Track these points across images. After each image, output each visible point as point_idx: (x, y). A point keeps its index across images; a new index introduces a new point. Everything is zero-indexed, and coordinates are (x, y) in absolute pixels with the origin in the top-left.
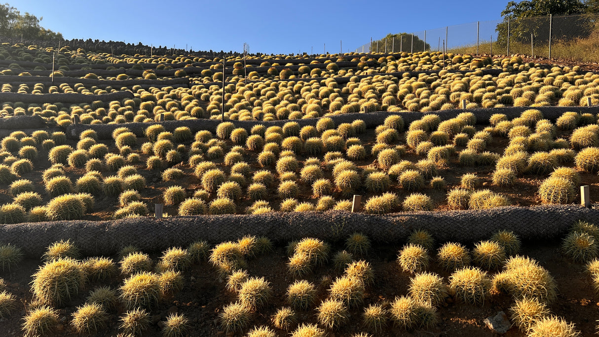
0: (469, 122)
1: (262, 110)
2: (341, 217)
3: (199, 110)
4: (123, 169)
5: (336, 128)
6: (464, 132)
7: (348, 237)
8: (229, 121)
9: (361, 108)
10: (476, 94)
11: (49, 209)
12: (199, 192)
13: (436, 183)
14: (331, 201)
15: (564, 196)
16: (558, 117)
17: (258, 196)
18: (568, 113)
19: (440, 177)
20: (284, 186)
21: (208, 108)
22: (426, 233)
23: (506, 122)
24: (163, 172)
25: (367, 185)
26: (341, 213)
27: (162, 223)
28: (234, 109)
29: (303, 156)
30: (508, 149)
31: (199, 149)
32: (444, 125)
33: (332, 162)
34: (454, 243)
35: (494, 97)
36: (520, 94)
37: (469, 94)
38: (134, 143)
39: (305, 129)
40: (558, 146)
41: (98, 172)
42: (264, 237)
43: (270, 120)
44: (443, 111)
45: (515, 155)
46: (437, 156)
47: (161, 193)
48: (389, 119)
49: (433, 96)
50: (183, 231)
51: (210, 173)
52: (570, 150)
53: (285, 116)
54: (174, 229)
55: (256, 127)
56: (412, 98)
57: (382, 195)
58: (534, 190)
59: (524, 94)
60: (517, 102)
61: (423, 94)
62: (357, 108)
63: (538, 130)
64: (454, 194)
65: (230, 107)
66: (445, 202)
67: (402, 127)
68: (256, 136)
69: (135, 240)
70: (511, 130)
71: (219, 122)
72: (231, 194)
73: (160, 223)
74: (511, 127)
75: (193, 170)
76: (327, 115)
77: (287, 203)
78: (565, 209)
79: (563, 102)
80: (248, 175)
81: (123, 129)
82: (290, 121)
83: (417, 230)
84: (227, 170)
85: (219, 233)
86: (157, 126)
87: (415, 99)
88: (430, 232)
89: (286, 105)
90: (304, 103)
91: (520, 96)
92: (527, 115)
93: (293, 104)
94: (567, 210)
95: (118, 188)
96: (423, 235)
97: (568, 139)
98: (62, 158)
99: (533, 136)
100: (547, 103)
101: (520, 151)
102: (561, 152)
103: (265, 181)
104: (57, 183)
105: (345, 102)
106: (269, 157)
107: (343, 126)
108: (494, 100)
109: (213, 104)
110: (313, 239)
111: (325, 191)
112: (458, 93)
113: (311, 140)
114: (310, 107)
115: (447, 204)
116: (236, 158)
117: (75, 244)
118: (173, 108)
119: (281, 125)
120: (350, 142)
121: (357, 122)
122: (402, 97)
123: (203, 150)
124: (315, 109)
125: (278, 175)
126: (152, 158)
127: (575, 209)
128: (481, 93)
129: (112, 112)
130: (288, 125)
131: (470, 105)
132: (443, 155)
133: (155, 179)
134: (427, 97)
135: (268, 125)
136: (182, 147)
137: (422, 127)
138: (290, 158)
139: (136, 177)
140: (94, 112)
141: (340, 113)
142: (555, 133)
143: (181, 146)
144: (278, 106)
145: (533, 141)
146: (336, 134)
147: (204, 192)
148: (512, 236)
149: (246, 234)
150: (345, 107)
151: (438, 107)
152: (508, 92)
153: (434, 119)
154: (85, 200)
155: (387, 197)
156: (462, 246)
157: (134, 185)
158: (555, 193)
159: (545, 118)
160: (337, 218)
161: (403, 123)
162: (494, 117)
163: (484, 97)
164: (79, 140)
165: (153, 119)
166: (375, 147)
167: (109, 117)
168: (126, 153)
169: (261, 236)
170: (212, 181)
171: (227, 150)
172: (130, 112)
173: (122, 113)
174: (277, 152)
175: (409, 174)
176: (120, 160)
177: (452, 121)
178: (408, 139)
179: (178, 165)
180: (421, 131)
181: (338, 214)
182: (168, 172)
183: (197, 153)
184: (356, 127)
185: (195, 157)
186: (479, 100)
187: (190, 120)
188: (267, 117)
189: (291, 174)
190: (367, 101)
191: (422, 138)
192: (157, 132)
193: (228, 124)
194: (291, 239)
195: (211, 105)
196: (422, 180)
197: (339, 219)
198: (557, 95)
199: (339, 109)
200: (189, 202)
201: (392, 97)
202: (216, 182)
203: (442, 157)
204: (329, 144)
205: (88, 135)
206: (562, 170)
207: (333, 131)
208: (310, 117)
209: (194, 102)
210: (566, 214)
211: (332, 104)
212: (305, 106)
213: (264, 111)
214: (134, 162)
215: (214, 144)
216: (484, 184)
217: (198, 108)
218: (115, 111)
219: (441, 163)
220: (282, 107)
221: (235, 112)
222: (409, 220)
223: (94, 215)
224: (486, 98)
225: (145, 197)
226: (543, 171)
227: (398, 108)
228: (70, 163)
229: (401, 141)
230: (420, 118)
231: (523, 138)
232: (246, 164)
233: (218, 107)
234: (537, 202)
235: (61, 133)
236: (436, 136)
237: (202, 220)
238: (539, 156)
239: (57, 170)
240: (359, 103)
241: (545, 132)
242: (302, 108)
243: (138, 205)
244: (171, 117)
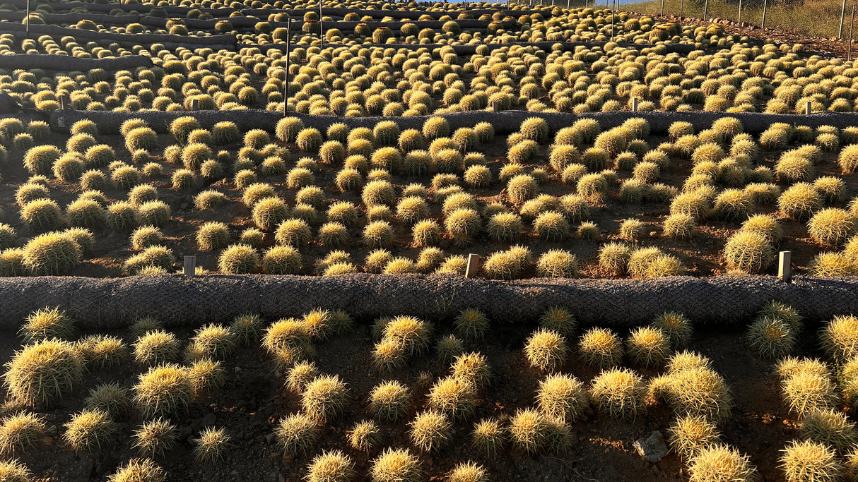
0: (639, 134)
1: (343, 96)
2: (450, 285)
3: (251, 91)
4: (137, 190)
5: (450, 136)
6: (631, 150)
7: (459, 313)
8: (295, 115)
9: (489, 101)
10: (654, 85)
11: (28, 253)
12: (249, 233)
13: (586, 231)
14: (438, 256)
15: (757, 259)
16: (763, 131)
17: (334, 243)
18: (777, 125)
19: (592, 222)
20: (373, 229)
21: (265, 89)
22: (566, 312)
23: (691, 136)
24: (197, 195)
25: (490, 230)
26: (450, 280)
27: (195, 285)
28: (303, 92)
29: (402, 177)
30: (690, 181)
31: (250, 159)
32: (603, 137)
33: (443, 191)
34: (603, 329)
35: (678, 93)
36: (714, 90)
37: (644, 86)
38: (153, 145)
39: (406, 135)
40: (757, 179)
41: (99, 191)
42: (342, 310)
43: (356, 115)
44: (604, 114)
45: (699, 190)
46: (590, 188)
47: (195, 229)
48: (529, 124)
49: (593, 86)
50: (224, 298)
51: (266, 203)
52: (773, 186)
53: (377, 110)
54: (212, 295)
55: (334, 127)
56: (563, 88)
57: (509, 249)
58: (719, 245)
59: (720, 90)
60: (711, 102)
61: (579, 83)
62: (483, 102)
63: (733, 150)
64: (609, 251)
65: (298, 88)
66: (596, 261)
67: (545, 137)
68: (335, 143)
69: (155, 309)
70: (697, 150)
71: (281, 116)
72: (296, 239)
73: (192, 286)
74: (696, 145)
75: (240, 193)
76: (440, 111)
77: (375, 256)
78: (756, 283)
79: (773, 106)
80: (320, 205)
81: (136, 121)
82: (385, 119)
83: (554, 307)
84: (289, 196)
85: (277, 303)
86: (188, 119)
87: (567, 90)
88: (571, 310)
89: (380, 90)
90: (408, 87)
91: (715, 93)
92: (721, 124)
93: (390, 90)
94: (757, 286)
95: (129, 222)
96: (560, 315)
97: (772, 168)
98: (44, 166)
99: (726, 162)
100: (750, 106)
101: (705, 185)
102: (761, 187)
103: (344, 219)
104: (37, 209)
105: (466, 89)
106: (352, 178)
107: (461, 132)
108: (677, 98)
109: (272, 83)
110: (409, 318)
111: (432, 240)
112: (628, 83)
113: (415, 153)
114: (416, 94)
115: (598, 263)
116: (303, 177)
117: (67, 314)
118: (212, 87)
119: (371, 125)
120: (469, 159)
121: (482, 126)
122: (549, 85)
123: (256, 160)
124: (422, 100)
125: (365, 207)
126: (180, 172)
127: (769, 284)
128: (661, 86)
129: (120, 89)
130: (382, 125)
131: (644, 104)
132: (599, 187)
133: (184, 206)
134: (584, 88)
135: (352, 124)
136: (225, 155)
137: (573, 140)
138: (383, 184)
139: (155, 204)
140: (92, 89)
141: (459, 110)
142: (756, 155)
143: (222, 152)
144: (368, 91)
145: (725, 169)
146: (450, 146)
147: (256, 232)
148: (682, 321)
149: (316, 306)
150: (466, 99)
151: (596, 107)
152: (698, 84)
153: (591, 126)
154: (81, 239)
155: (517, 252)
156: (612, 333)
157: (155, 219)
158: (746, 254)
159: (745, 131)
160: (445, 287)
161: (547, 130)
162: (676, 126)
163: (664, 92)
164: (70, 135)
165: (181, 103)
166: (506, 169)
167: (115, 97)
168: (142, 161)
169: (336, 309)
170: (267, 216)
171: (291, 164)
172: (147, 90)
173: (134, 91)
174: (364, 170)
175: (547, 218)
176: (133, 173)
177: (616, 132)
178: (552, 157)
179: (217, 184)
180: (571, 147)
181: (446, 280)
182: (203, 197)
183: (246, 167)
184: (481, 134)
185: (244, 173)
186: (655, 96)
187: (236, 111)
188: (352, 109)
189: (383, 208)
190: (499, 91)
191: (572, 159)
192: (188, 128)
193: (293, 120)
194: (379, 314)
195: (268, 85)
196: (567, 226)
197: (447, 289)
198: (766, 93)
199: (457, 102)
200: (233, 251)
201: (534, 85)
202: (276, 217)
203: (597, 189)
204: (440, 161)
205: (83, 130)
206: (759, 220)
207: (445, 140)
208: (414, 114)
209: (243, 78)
210: (757, 291)
211: (449, 92)
212: (408, 92)
213: (346, 99)
214: (154, 176)
215: (271, 153)
216: (652, 233)
217: (249, 88)
218: (124, 89)
219: (595, 198)
220: (374, 93)
221: (304, 98)
222: (543, 294)
223: (94, 262)
224: (667, 94)
225: (169, 236)
226: (732, 218)
227: (542, 105)
228: (56, 174)
229: (540, 157)
230: (570, 125)
231: (711, 164)
232: (318, 190)
233: (280, 88)
234: (721, 264)
235: (42, 123)
236: (591, 155)
237: (252, 283)
238: (730, 196)
239: (37, 186)
240: (486, 92)
241: (743, 155)
242: (404, 95)
243: (159, 252)
244: (208, 104)
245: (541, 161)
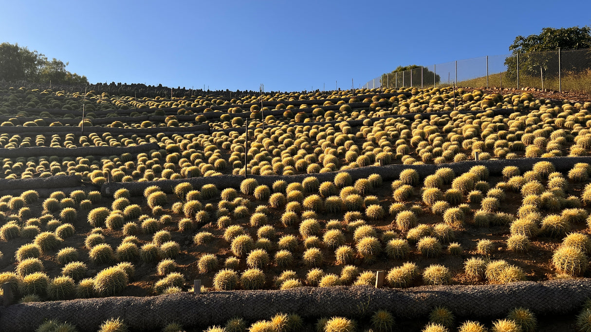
0: (481, 176)
1: (280, 161)
2: (366, 294)
3: (222, 162)
4: (158, 234)
5: (353, 185)
6: (477, 189)
7: (374, 314)
8: (251, 177)
9: (376, 158)
10: (488, 140)
11: (97, 281)
12: (230, 260)
13: (453, 249)
14: (354, 271)
15: (577, 266)
16: (570, 170)
17: (285, 265)
18: (579, 164)
19: (457, 243)
20: (310, 253)
21: (230, 159)
22: (446, 310)
23: (519, 177)
24: (195, 235)
25: (388, 251)
26: (365, 290)
27: (201, 299)
28: (255, 160)
29: (323, 214)
30: (521, 210)
31: (226, 209)
32: (457, 181)
33: (352, 224)
34: (473, 322)
35: (506, 145)
36: (531, 142)
37: (481, 142)
38: (165, 202)
39: (324, 185)
40: (570, 206)
41: (135, 236)
42: (295, 314)
43: (290, 174)
44: (456, 164)
45: (529, 216)
46: (452, 218)
47: (195, 259)
48: (405, 173)
49: (446, 144)
50: (220, 307)
51: (239, 239)
52: (582, 210)
53: (303, 169)
54: (212, 306)
55: (277, 183)
56: (425, 146)
57: (402, 265)
58: (549, 255)
59: (535, 141)
60: (530, 150)
61: (436, 142)
62: (372, 159)
63: (550, 184)
64: (471, 263)
65: (251, 158)
66: (463, 271)
67: (417, 182)
68: (279, 194)
69: (178, 316)
70: (524, 186)
71: (243, 178)
72: (261, 263)
73: (200, 300)
74: (523, 183)
75: (222, 232)
76: (344, 168)
77: (313, 273)
78: (578, 284)
79: (575, 150)
80: (273, 237)
81: (153, 187)
82: (309, 176)
83: (438, 306)
84: (252, 231)
85: (253, 310)
86: (186, 184)
87: (428, 147)
88: (450, 309)
89: (304, 156)
90: (321, 152)
91: (532, 143)
92: (539, 166)
93: (310, 155)
94: (579, 286)
95: (155, 257)
96: (442, 312)
97: (580, 197)
98: (100, 220)
99: (546, 194)
100: (558, 151)
101: (533, 212)
102: (574, 212)
103: (289, 247)
104: (99, 251)
105: (360, 151)
106: (292, 217)
107: (360, 181)
108: (506, 149)
109: (235, 155)
110: (341, 319)
111: (350, 259)
112: (469, 140)
113: (331, 198)
114: (328, 156)
115: (464, 272)
116: (261, 219)
117: (124, 322)
118: (197, 161)
119: (300, 180)
120: (368, 200)
121: (373, 176)
122: (416, 145)
123: (230, 208)
124: (332, 161)
125: (301, 236)
126: (184, 220)
127: (587, 285)
128: (493, 140)
129: (141, 166)
130: (308, 180)
131: (483, 155)
132: (458, 217)
133: (187, 242)
134: (440, 145)
135: (289, 180)
136: (210, 206)
137: (438, 184)
138: (313, 221)
139: (170, 244)
140: (124, 167)
141: (357, 166)
142: (567, 187)
143: (208, 205)
144: (295, 156)
145: (546, 199)
146: (353, 192)
147: (235, 259)
148: (529, 314)
149: (279, 311)
150: (361, 158)
151: (450, 158)
152: (519, 138)
153: (448, 173)
154: (127, 270)
155: (408, 267)
156: (480, 325)
157: (171, 254)
158: (569, 262)
159: (557, 170)
160: (362, 296)
161: (418, 177)
162: (507, 170)
163: (495, 145)
164: (114, 200)
165: (179, 173)
166: (394, 207)
167: (138, 171)
168: (159, 214)
169: (291, 312)
170: (241, 247)
171: (251, 209)
172: (157, 165)
173: (149, 167)
174: (299, 210)
175: (426, 241)
176: (154, 223)
177: (465, 176)
178: (424, 196)
179: (206, 226)
180: (436, 189)
181: (363, 290)
182: (199, 236)
183: (224, 214)
184: (373, 182)
185: (223, 218)
186: (490, 148)
187: (215, 177)
188: (287, 170)
189: (314, 238)
190: (382, 151)
191: (437, 197)
192: (186, 190)
193: (251, 180)
194: (320, 316)
195: (232, 157)
196: (440, 247)
197: (364, 297)
198: (568, 141)
199: (355, 160)
200: (222, 274)
201: (405, 145)
202: (246, 248)
203: (457, 218)
204: (348, 203)
205: (121, 195)
206: (574, 236)
207: (350, 188)
208: (328, 171)
209: (215, 154)
210: (579, 290)
211: (349, 154)
212: (321, 155)
213: (282, 163)
214: (167, 223)
215: (239, 204)
216: (499, 249)
217: (221, 160)
218: (143, 165)
219: (457, 224)
220: (300, 158)
221: (256, 164)
222: (430, 298)
223: (135, 285)
224: (498, 146)
225: (180, 264)
226: (556, 236)
227: (412, 159)
228: (107, 225)
229: (416, 196)
230: (433, 173)
231: (535, 196)
232: (271, 227)
233: (240, 158)
234: (552, 269)
235: (97, 192)
236: (450, 194)
237: (237, 296)
238: (551, 219)
239: (98, 235)
240: (373, 152)
241: (557, 188)
242: (319, 157)
243: (176, 277)
244: (195, 173)
245: (417, 199)
